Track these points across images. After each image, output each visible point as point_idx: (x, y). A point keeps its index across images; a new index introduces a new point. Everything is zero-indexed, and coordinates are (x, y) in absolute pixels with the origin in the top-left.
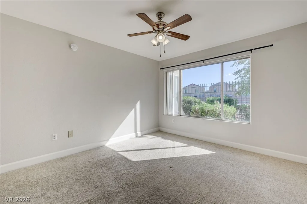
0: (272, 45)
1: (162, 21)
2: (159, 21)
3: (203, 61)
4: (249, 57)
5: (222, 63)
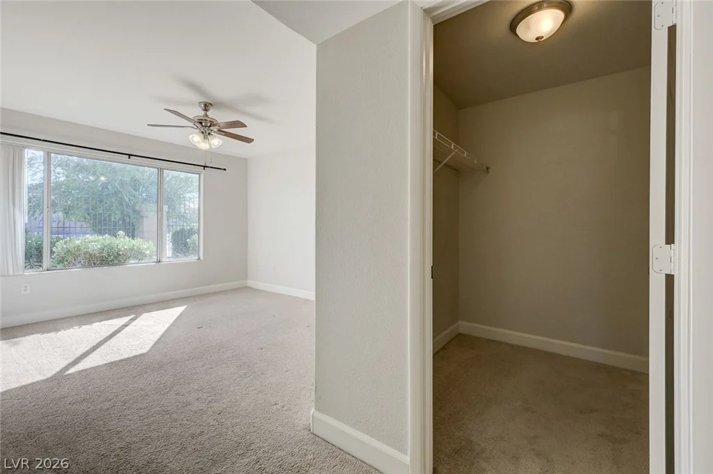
0: (225, 170)
3: (130, 155)
4: (200, 174)
5: (161, 170)
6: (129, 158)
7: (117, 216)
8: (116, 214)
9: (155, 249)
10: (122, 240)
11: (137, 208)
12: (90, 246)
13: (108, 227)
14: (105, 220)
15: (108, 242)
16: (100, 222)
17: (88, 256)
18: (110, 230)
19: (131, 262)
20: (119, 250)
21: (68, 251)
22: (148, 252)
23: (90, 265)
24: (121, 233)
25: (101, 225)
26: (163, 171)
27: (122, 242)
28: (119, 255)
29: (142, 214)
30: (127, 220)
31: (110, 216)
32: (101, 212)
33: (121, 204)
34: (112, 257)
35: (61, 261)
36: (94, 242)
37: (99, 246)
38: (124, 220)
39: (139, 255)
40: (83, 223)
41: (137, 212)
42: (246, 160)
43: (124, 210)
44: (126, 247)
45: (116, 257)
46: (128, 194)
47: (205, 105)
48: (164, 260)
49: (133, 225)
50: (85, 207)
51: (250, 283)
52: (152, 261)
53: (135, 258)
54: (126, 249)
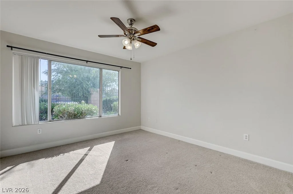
0: (131, 68)
1: (132, 27)
2: (130, 26)
3: (87, 61)
4: (119, 71)
5: (101, 69)
6: (87, 63)
7: (81, 94)
8: (80, 93)
9: (98, 110)
10: (83, 105)
11: (89, 90)
12: (69, 109)
13: (77, 99)
14: (76, 96)
15: (77, 106)
16: (74, 97)
17: (68, 113)
18: (78, 100)
19: (88, 117)
20: (82, 111)
21: (60, 111)
22: (95, 111)
23: (69, 119)
24: (83, 101)
25: (75, 98)
26: (102, 70)
27: (83, 106)
28: (82, 113)
29: (91, 93)
30: (85, 95)
31: (78, 94)
32: (74, 92)
33: (83, 89)
34: (79, 114)
35: (57, 116)
36: (71, 106)
37: (73, 109)
38: (84, 96)
39: (91, 113)
40: (68, 97)
41: (89, 92)
42: (140, 63)
43: (83, 91)
44: (85, 109)
45: (81, 114)
46: (85, 84)
47: (131, 21)
48: (103, 116)
49: (87, 98)
50: (69, 90)
51: (143, 128)
52: (97, 116)
53: (90, 114)
54: (85, 110)
